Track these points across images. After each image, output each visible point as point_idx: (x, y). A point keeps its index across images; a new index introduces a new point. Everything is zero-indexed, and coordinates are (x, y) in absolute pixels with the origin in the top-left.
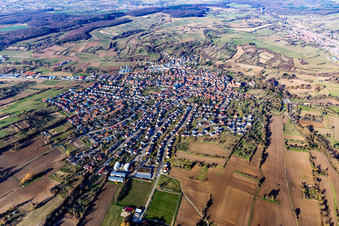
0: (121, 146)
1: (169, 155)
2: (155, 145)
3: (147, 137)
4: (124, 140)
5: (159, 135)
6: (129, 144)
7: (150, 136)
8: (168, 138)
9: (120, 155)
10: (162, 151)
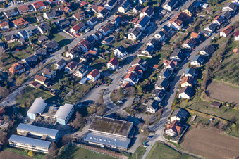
0: (57, 57)
1: (191, 91)
2: (156, 60)
3: (132, 37)
4: (64, 43)
5: (168, 33)
6: (78, 52)
7: (142, 34)
8: (195, 43)
9: (50, 81)
10: (172, 78)
